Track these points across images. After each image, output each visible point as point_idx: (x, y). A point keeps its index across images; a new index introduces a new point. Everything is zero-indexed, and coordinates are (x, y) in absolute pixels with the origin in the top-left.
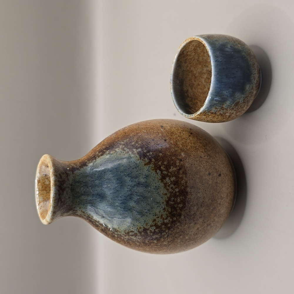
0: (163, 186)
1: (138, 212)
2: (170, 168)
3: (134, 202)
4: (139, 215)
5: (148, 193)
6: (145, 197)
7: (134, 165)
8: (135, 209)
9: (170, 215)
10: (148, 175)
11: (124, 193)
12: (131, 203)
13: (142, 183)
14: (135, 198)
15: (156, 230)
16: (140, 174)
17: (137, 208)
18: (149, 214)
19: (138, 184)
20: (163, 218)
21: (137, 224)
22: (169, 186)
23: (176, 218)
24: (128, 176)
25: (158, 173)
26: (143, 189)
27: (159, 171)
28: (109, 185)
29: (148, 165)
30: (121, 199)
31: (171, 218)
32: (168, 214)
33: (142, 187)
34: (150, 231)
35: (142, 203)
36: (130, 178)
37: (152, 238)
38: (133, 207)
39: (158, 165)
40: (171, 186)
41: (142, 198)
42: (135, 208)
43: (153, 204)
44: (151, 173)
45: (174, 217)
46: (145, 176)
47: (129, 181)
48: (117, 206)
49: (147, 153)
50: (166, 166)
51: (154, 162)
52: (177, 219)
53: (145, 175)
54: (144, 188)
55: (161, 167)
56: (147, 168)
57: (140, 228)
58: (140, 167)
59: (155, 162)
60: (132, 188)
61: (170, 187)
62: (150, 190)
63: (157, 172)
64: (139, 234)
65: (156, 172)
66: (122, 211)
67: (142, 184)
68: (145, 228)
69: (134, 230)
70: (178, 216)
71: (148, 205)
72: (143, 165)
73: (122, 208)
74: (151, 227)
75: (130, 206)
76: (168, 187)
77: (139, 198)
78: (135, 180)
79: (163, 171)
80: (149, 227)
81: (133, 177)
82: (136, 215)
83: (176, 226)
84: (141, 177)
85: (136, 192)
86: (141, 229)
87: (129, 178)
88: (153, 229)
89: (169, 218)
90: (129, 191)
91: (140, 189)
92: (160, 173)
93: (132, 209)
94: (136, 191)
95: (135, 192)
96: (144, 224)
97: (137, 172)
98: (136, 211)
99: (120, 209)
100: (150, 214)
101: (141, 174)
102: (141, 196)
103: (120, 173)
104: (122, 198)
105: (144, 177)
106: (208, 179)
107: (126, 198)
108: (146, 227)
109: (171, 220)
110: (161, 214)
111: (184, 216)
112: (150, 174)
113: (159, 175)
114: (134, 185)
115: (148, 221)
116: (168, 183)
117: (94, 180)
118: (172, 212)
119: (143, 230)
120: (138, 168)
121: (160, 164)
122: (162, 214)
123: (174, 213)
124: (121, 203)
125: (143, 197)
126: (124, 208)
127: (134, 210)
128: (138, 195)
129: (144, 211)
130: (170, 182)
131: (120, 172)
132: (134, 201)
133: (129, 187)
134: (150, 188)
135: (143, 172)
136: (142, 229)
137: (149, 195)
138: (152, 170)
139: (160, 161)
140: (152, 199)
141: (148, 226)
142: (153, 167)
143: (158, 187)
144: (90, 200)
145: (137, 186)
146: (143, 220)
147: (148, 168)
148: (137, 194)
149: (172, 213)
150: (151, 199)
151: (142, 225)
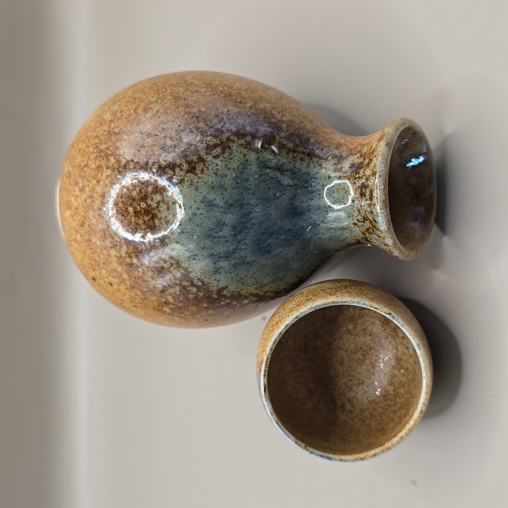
0: (182, 262)
1: (214, 205)
2: (179, 291)
3: (226, 223)
4: (211, 199)
5: (206, 246)
6: (209, 237)
7: (246, 280)
8: (221, 210)
9: (154, 212)
10: (214, 274)
11: (250, 234)
12: (232, 219)
13: (221, 260)
14: (226, 232)
15: (172, 173)
16: (230, 271)
17: (217, 214)
18: (193, 207)
19: (228, 257)
20: (164, 204)
21: (210, 180)
22: (172, 264)
23: (142, 206)
24: (251, 262)
25: (197, 280)
26: (216, 250)
27: (196, 283)
28: (282, 237)
29: (221, 288)
30: (253, 221)
31: (150, 205)
32: (157, 212)
33: (220, 254)
34: (182, 170)
35: (210, 226)
36: (246, 261)
37: (175, 152)
38: (225, 213)
39: (202, 292)
40: (168, 265)
41: (212, 234)
42: (221, 212)
43: (189, 228)
44: (211, 278)
45: (145, 210)
46: (220, 271)
47: (246, 256)
48: (257, 205)
49: (230, 302)
50: (188, 293)
51: (212, 294)
52: (140, 205)
53: (220, 273)
54: (215, 254)
55: (197, 290)
56: (221, 284)
57: (202, 171)
58: (234, 281)
59: (210, 294)
60: (238, 247)
61: (169, 263)
62: (202, 252)
63: (200, 282)
64: (202, 154)
65: (202, 282)
66: (245, 197)
67: (221, 257)
68: (193, 173)
69: (214, 161)
70: (138, 212)
71: (200, 225)
72: (229, 285)
73: (246, 204)
74: (182, 179)
75: (232, 213)
76: (173, 262)
77: (218, 232)
78: (237, 261)
79: (191, 285)
80: (186, 179)
81: (240, 264)
82: (215, 199)
83: (138, 189)
84: (226, 268)
85: (227, 241)
86: (200, 168)
87: (248, 261)
88: (177, 176)
89: (154, 205)
90: (241, 240)
91: (222, 249)
92: (195, 281)
93: (226, 208)
94: (228, 244)
95: (229, 241)
96: (198, 182)
97: (238, 274)
98: (218, 206)
99: (249, 201)
100: (191, 208)
101: (228, 272)
102: (216, 238)
103: (268, 262)
104: (251, 223)
105: (222, 269)
106: (110, 278)
107: (243, 227)
108: (192, 176)
109: (149, 202)
110: (170, 211)
111: (129, 213)
112: (212, 276)
113: (195, 278)
114: (234, 252)
115: (192, 191)
116: (174, 269)
117: (315, 237)
118: (151, 218)
119: (196, 168)
120: (238, 279)
121: (200, 294)
122: (168, 212)
123: (148, 217)
124: (251, 213)
125: (213, 237)
126: (242, 205)
127: (222, 207)
128: (221, 237)
129: (203, 211)
130: (173, 272)
131: (268, 264)
132: (227, 225)
133: (244, 247)
134: (205, 254)
135: (226, 277)
136: (199, 170)
137: (202, 243)
138: (210, 283)
139: (203, 297)
140: (195, 237)
141: (188, 181)
142: (211, 288)
143: (190, 259)
144: (312, 199)
145: (228, 253)
146: (200, 191)
147: (219, 284)
148: (224, 239)
149: (151, 216)
150: (197, 236)
151: (200, 178)
